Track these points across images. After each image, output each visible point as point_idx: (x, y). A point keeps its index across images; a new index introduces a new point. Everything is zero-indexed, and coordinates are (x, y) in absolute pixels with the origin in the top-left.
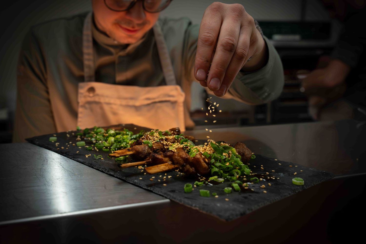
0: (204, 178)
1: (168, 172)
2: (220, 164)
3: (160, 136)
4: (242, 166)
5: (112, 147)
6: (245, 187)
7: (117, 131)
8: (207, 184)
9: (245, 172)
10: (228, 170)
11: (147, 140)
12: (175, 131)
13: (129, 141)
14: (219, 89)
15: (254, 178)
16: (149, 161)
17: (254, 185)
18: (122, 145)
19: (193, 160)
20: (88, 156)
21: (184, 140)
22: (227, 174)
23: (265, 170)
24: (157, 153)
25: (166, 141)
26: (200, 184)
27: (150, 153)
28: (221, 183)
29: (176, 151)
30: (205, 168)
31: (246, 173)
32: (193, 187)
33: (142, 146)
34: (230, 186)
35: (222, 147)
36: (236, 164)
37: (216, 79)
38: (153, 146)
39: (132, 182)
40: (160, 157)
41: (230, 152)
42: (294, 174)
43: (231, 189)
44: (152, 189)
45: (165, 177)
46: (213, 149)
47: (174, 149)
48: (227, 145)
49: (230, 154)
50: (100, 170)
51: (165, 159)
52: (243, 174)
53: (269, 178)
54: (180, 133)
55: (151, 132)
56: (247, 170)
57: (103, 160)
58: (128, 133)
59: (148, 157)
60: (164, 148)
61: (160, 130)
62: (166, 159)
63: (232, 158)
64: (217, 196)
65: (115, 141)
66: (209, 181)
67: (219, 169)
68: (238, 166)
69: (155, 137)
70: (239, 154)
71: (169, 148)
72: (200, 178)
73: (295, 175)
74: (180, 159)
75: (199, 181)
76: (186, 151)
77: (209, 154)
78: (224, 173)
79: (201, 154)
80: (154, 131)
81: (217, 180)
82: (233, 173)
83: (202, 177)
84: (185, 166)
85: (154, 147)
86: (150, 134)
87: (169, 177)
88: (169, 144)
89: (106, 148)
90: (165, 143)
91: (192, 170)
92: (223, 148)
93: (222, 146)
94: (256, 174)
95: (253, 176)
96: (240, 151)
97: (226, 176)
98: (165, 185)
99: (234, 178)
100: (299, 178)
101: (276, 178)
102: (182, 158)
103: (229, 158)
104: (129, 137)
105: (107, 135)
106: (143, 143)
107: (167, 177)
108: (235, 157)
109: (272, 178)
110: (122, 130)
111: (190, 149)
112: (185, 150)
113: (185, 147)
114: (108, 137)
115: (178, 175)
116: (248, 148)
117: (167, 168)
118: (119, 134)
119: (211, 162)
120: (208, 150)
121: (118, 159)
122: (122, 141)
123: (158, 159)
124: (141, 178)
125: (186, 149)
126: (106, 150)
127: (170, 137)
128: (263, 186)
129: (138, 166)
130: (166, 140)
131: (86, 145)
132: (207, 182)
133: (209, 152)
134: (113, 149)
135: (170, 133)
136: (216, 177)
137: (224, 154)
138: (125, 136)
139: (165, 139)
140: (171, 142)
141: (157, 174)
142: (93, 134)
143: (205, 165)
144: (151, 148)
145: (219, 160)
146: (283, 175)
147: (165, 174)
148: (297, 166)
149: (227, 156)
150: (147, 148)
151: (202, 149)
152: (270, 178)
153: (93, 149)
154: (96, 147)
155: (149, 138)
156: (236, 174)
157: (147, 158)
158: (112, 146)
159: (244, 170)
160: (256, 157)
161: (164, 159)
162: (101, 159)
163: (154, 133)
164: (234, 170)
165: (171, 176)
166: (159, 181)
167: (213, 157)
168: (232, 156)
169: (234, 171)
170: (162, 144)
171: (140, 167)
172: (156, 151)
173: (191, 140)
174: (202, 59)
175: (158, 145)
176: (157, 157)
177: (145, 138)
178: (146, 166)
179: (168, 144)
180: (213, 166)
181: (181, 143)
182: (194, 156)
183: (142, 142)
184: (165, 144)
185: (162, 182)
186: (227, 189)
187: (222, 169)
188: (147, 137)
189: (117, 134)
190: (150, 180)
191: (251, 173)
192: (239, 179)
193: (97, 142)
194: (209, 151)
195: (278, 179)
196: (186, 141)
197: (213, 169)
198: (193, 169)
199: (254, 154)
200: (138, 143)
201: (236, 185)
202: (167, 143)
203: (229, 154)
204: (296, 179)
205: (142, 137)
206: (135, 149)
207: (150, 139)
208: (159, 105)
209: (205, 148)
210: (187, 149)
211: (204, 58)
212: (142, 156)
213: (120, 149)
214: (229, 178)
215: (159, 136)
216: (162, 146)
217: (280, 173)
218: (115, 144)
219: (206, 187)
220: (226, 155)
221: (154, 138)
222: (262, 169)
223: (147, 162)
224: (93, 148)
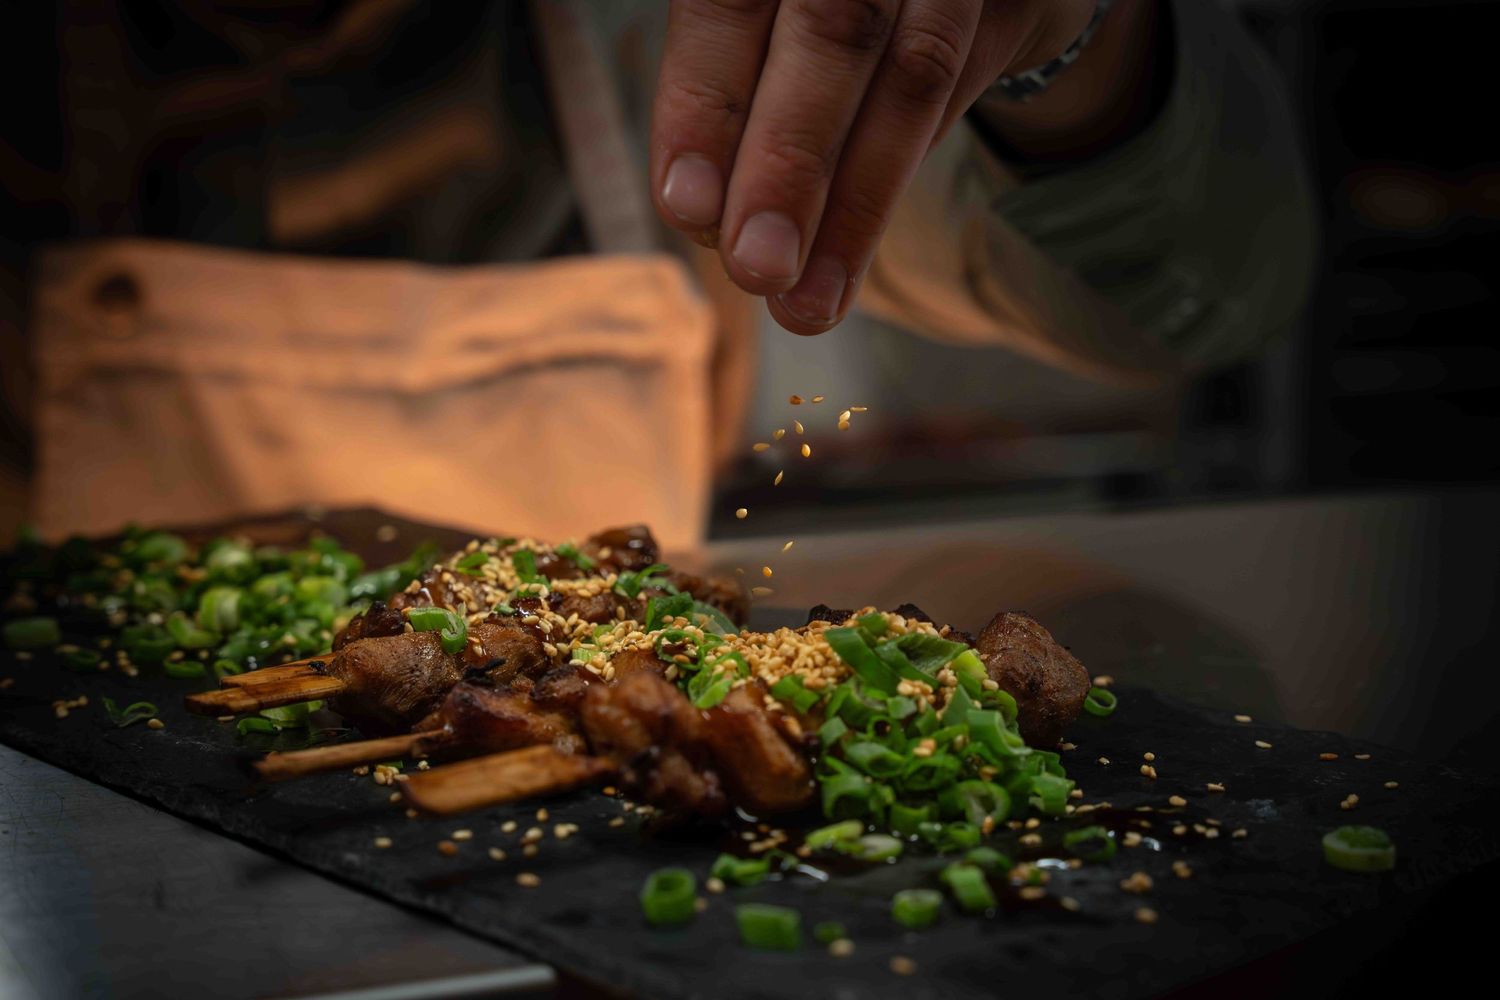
0: (777, 836)
1: (557, 798)
2: (881, 749)
3: (523, 582)
4: (1017, 758)
5: (225, 652)
6: (1029, 884)
7: (271, 554)
8: (793, 873)
9: (1037, 795)
10: (925, 787)
11: (440, 604)
12: (626, 547)
13: (337, 609)
14: (795, 280)
15: (1085, 834)
16: (438, 737)
17: (1084, 875)
18: (289, 638)
19: (705, 724)
20: (70, 709)
21: (667, 601)
22: (924, 811)
23: (1167, 783)
24: (490, 685)
25: (554, 607)
26: (751, 875)
27: (447, 687)
28: (880, 863)
29: (609, 669)
30: (786, 773)
31: (1039, 802)
32: (702, 889)
33: (402, 643)
34: (934, 881)
35: (892, 645)
36: (976, 747)
37: (771, 219)
38: (472, 643)
39: (327, 866)
40: (506, 708)
41: (949, 674)
42: (1344, 804)
43: (931, 899)
44: (445, 907)
45: (533, 833)
46: (838, 659)
47: (601, 657)
48: (928, 630)
49: (948, 689)
50: (139, 792)
51: (542, 724)
52: (1022, 807)
53: (1179, 830)
54: (655, 559)
55: (468, 555)
56: (1052, 785)
57: (161, 732)
58: (328, 561)
59: (435, 710)
60: (543, 652)
61: (523, 544)
62: (549, 722)
63: (957, 713)
64: (842, 947)
65: (245, 613)
66: (805, 851)
67: (875, 780)
68: (994, 761)
69: (487, 589)
70: (1001, 687)
71: (571, 651)
72: (749, 836)
73: (1351, 809)
74: (627, 722)
75: (743, 853)
76: (671, 671)
77: (810, 688)
78: (906, 805)
79: (761, 689)
80: (487, 548)
81: (854, 848)
82: (961, 805)
83: (763, 828)
84: (655, 764)
85: (479, 650)
86: (460, 570)
87: (562, 830)
88: (574, 627)
89: (191, 654)
90: (548, 620)
91: (703, 785)
92: (902, 647)
93: (894, 639)
94: (1106, 805)
95: (1080, 822)
96: (1013, 669)
97: (918, 821)
98: (528, 879)
99: (966, 834)
100: (1368, 830)
101: (1225, 832)
102: (634, 711)
103: (939, 715)
104: (333, 585)
105: (200, 574)
106: (407, 624)
107: (549, 833)
108: (978, 704)
109: (1200, 829)
110: (302, 542)
111: (695, 660)
112: (668, 664)
113: (666, 650)
114: (203, 588)
115: (618, 822)
116: (1067, 648)
117: (542, 778)
118: (278, 567)
119: (820, 738)
120: (810, 662)
121: (256, 723)
122: (290, 613)
123: (493, 719)
124: (383, 842)
125: (670, 660)
126: (185, 668)
127: (584, 588)
128: (1140, 880)
129: (372, 762)
130: (558, 602)
131: (65, 641)
132: (790, 862)
133: (811, 677)
134: (230, 665)
135: (586, 560)
136: (851, 828)
137: (905, 687)
138: (310, 585)
139: (548, 599)
140: (589, 614)
141: (483, 814)
142: (114, 571)
143: (782, 755)
144: (459, 656)
145: (870, 727)
146: (1275, 812)
147: (534, 813)
148: (1366, 756)
149: (924, 702)
150: (429, 653)
151: (773, 655)
152: (1191, 832)
153: (104, 665)
154: (128, 650)
155: (451, 591)
156: (976, 809)
157: (429, 719)
158: (223, 643)
159: (1028, 785)
160: (1118, 705)
161: (532, 719)
162: (150, 728)
163: (486, 562)
164: (964, 786)
165: (571, 827)
166: (496, 854)
167: (835, 706)
168: (957, 695)
169: (967, 794)
170: (532, 627)
171: (386, 774)
172: (481, 673)
173: (716, 604)
174: (697, 94)
175: (504, 637)
176: (487, 713)
177: (423, 595)
178: (423, 764)
179: (566, 631)
180: (831, 762)
181: (648, 622)
182: (719, 699)
183: (406, 618)
184: (547, 626)
185: (518, 863)
186: (913, 903)
187: (889, 782)
188: (441, 588)
189: (268, 568)
190: (443, 854)
191: (1072, 800)
192: (999, 836)
193: (131, 623)
194: (816, 666)
195: (1240, 838)
196: (681, 609)
197: (833, 780)
198: (707, 783)
199: (1109, 687)
200: (380, 620)
201: (966, 878)
202: (560, 619)
203: (940, 687)
204: (1344, 838)
205: (409, 590)
206: (354, 664)
207: (457, 601)
208: (550, 382)
209: (791, 652)
210: (681, 657)
211: (710, 86)
212: (400, 708)
213: (272, 659)
214: (933, 833)
215: (517, 580)
216: (526, 642)
217: (1252, 803)
218: (246, 632)
219: (784, 888)
220: (918, 690)
221: (486, 594)
222: (1148, 776)
223: (427, 741)
224: (103, 659)
